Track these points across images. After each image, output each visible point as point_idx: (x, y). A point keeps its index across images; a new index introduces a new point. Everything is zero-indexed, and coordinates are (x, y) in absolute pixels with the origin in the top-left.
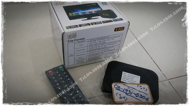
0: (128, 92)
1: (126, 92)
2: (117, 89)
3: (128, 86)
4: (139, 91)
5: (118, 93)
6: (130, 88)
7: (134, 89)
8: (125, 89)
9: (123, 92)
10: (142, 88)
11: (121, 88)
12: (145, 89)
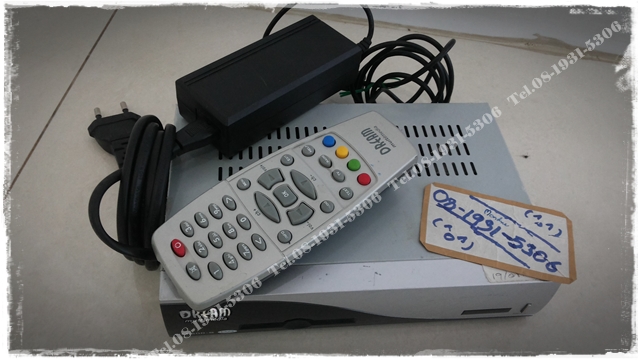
0: (482, 224)
1: (476, 223)
2: (442, 204)
3: (486, 205)
4: (529, 232)
5: (441, 220)
6: (493, 212)
7: (511, 219)
8: (472, 211)
9: (463, 219)
10: (544, 224)
11: (457, 207)
12: (555, 231)
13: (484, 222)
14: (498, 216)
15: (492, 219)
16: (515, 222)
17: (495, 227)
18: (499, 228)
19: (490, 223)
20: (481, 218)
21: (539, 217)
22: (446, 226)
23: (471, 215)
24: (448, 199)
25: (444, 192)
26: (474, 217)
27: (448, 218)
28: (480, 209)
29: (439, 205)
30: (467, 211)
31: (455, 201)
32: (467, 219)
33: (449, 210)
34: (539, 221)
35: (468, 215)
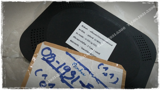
1: (64, 73)
2: (46, 58)
3: (75, 59)
4: (97, 80)
5: (41, 70)
6: (78, 64)
7: (88, 70)
8: (65, 64)
9: (57, 70)
10: (108, 74)
11: (55, 60)
12: (114, 79)
13: (70, 72)
14: (81, 68)
15: (76, 70)
16: (90, 72)
17: (76, 76)
18: (79, 77)
19: (73, 73)
20: (69, 70)
21: (106, 69)
22: (43, 75)
23: (63, 67)
24: (51, 54)
25: (49, 49)
26: (64, 69)
27: (47, 69)
28: (70, 63)
29: (43, 59)
30: (61, 64)
31: (55, 56)
32: (59, 70)
33: (49, 62)
34: (106, 72)
35: (60, 67)
